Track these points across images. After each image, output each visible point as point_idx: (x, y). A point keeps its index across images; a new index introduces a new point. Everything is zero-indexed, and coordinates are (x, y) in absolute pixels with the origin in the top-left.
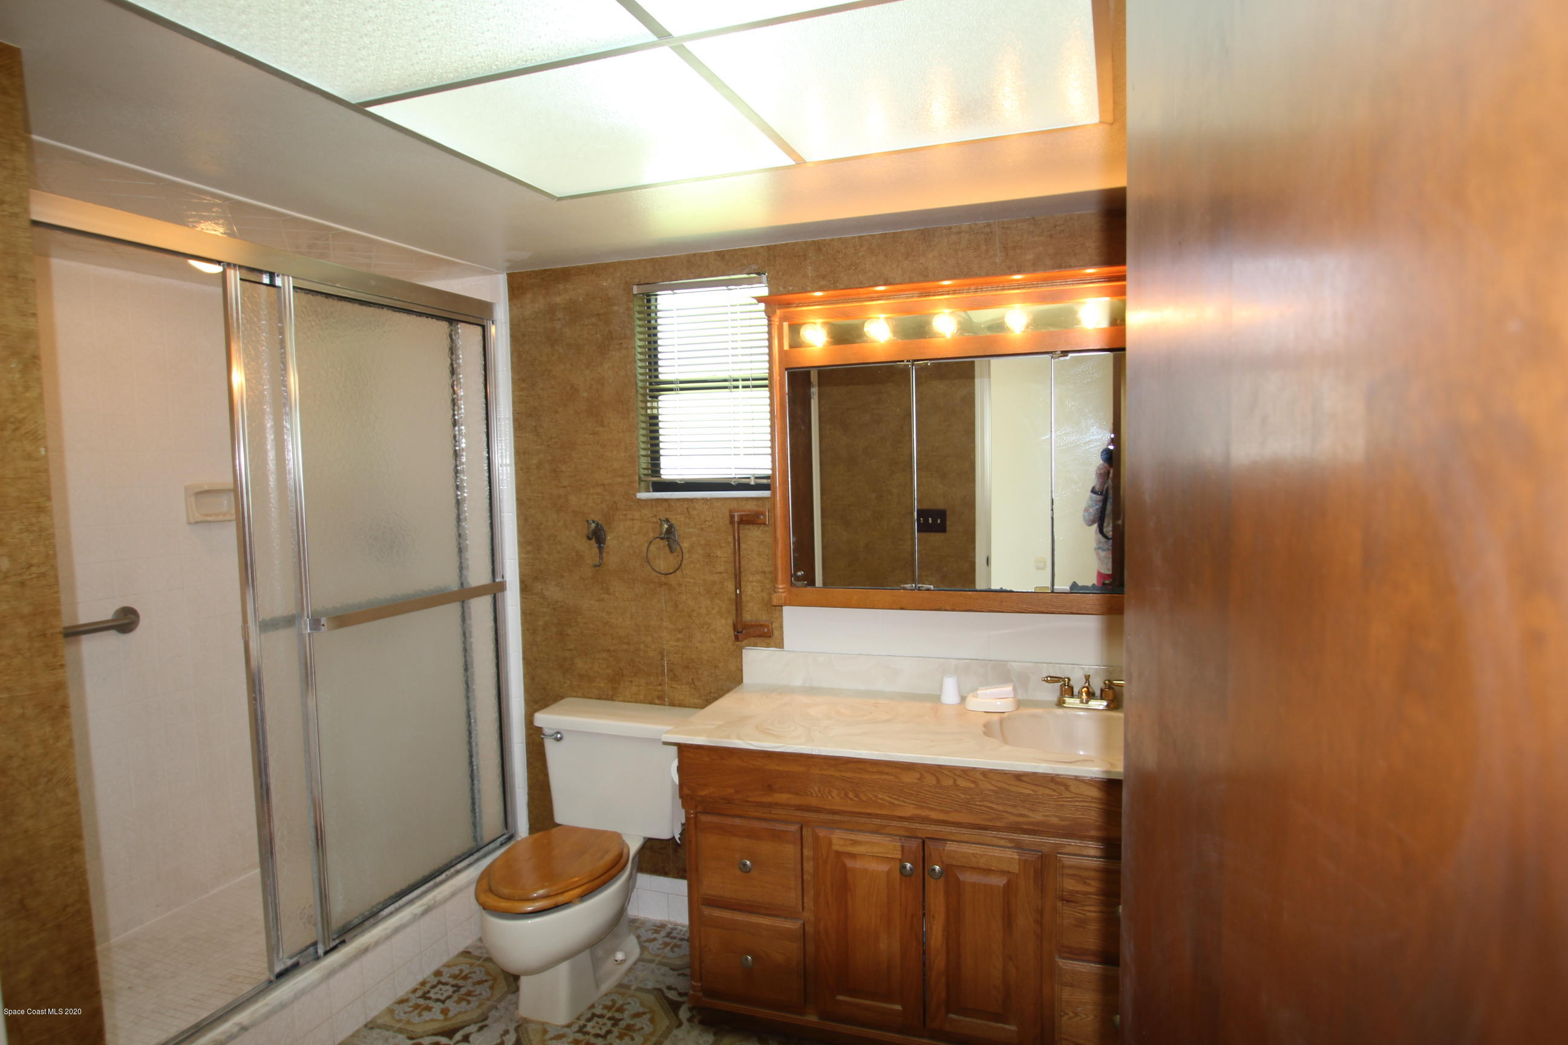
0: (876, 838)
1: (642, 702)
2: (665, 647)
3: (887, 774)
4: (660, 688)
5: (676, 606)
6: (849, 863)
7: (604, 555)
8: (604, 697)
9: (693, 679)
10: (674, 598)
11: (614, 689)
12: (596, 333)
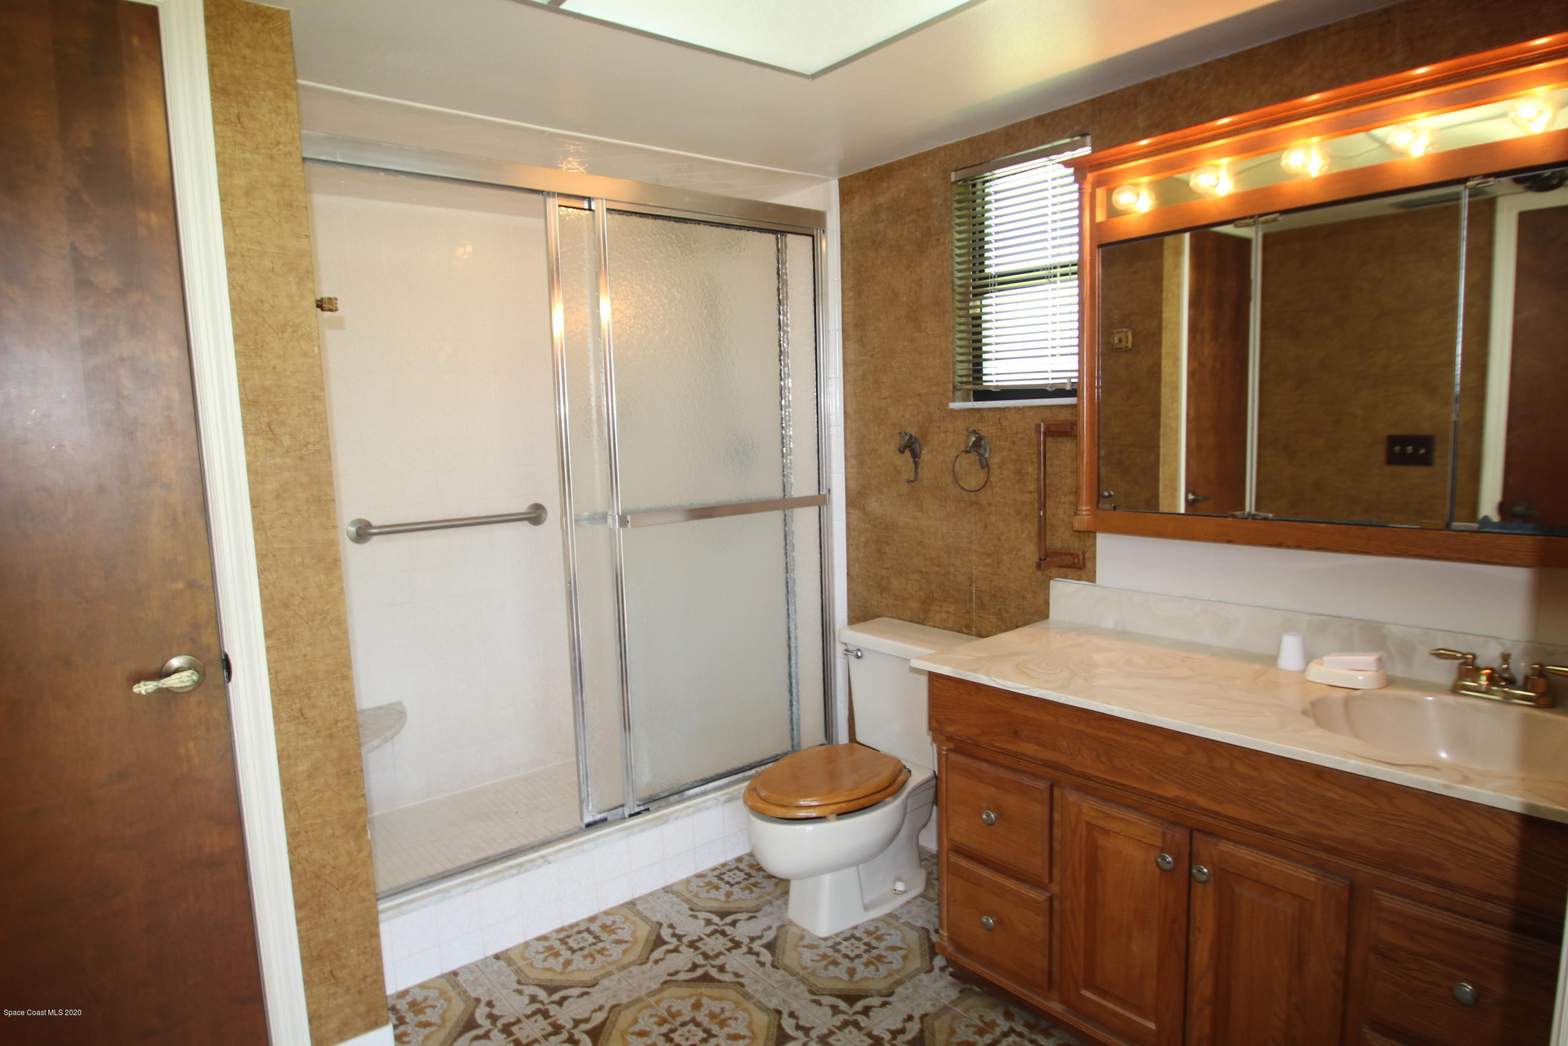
0: (1133, 816)
1: (950, 629)
2: (974, 571)
3: (1146, 740)
4: (967, 616)
5: (986, 527)
6: (1101, 840)
7: (919, 470)
8: (916, 620)
9: (1000, 610)
10: (984, 518)
11: (926, 612)
12: (916, 231)
